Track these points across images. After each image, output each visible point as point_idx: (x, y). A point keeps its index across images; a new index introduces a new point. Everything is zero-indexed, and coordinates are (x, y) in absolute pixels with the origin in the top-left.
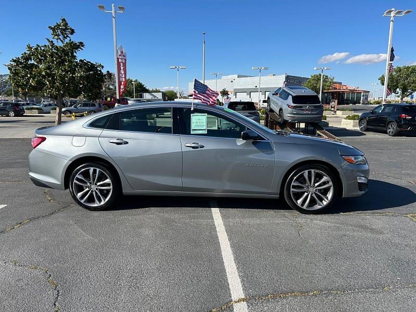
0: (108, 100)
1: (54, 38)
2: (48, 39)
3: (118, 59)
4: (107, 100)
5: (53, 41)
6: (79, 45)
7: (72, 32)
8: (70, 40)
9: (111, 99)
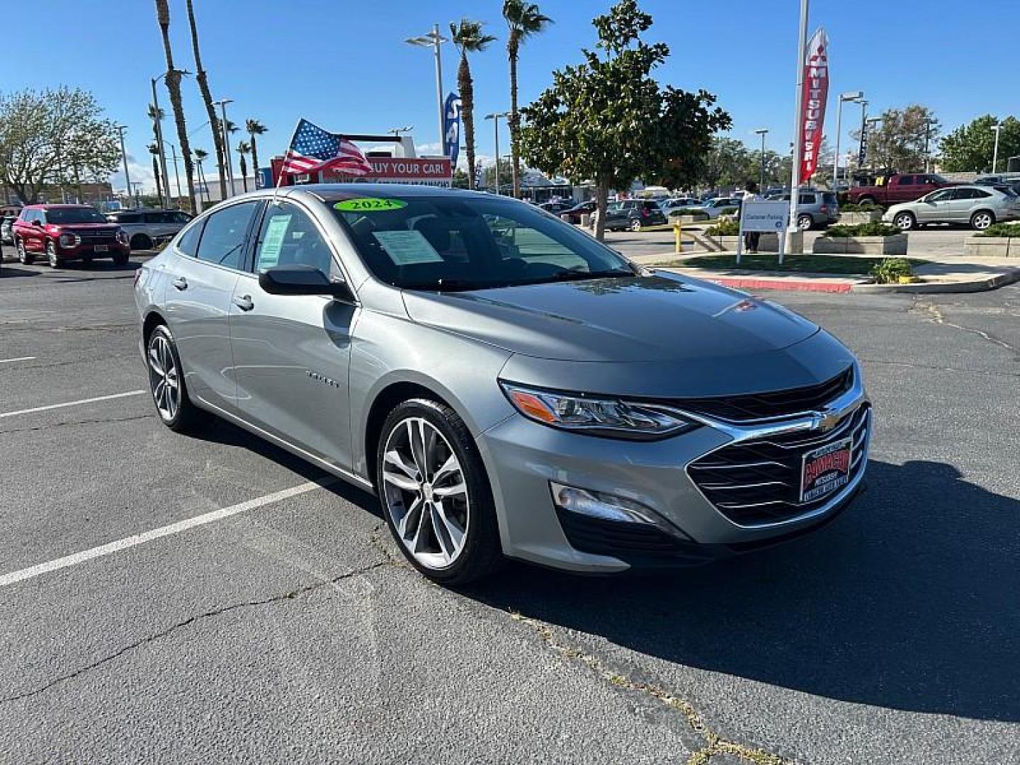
0: (877, 183)
1: (600, 45)
2: (585, 51)
3: (807, 69)
4: (874, 185)
5: (596, 52)
6: (656, 53)
7: (647, 21)
8: (640, 44)
9: (886, 182)
